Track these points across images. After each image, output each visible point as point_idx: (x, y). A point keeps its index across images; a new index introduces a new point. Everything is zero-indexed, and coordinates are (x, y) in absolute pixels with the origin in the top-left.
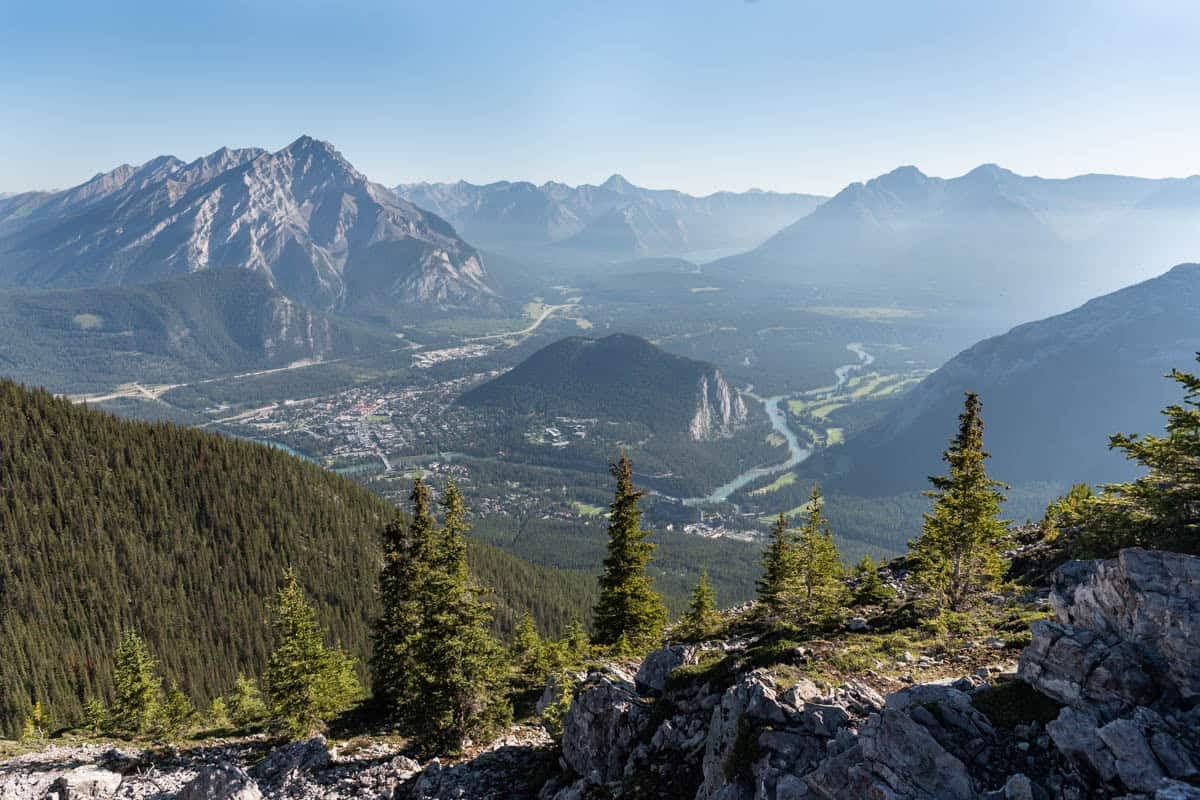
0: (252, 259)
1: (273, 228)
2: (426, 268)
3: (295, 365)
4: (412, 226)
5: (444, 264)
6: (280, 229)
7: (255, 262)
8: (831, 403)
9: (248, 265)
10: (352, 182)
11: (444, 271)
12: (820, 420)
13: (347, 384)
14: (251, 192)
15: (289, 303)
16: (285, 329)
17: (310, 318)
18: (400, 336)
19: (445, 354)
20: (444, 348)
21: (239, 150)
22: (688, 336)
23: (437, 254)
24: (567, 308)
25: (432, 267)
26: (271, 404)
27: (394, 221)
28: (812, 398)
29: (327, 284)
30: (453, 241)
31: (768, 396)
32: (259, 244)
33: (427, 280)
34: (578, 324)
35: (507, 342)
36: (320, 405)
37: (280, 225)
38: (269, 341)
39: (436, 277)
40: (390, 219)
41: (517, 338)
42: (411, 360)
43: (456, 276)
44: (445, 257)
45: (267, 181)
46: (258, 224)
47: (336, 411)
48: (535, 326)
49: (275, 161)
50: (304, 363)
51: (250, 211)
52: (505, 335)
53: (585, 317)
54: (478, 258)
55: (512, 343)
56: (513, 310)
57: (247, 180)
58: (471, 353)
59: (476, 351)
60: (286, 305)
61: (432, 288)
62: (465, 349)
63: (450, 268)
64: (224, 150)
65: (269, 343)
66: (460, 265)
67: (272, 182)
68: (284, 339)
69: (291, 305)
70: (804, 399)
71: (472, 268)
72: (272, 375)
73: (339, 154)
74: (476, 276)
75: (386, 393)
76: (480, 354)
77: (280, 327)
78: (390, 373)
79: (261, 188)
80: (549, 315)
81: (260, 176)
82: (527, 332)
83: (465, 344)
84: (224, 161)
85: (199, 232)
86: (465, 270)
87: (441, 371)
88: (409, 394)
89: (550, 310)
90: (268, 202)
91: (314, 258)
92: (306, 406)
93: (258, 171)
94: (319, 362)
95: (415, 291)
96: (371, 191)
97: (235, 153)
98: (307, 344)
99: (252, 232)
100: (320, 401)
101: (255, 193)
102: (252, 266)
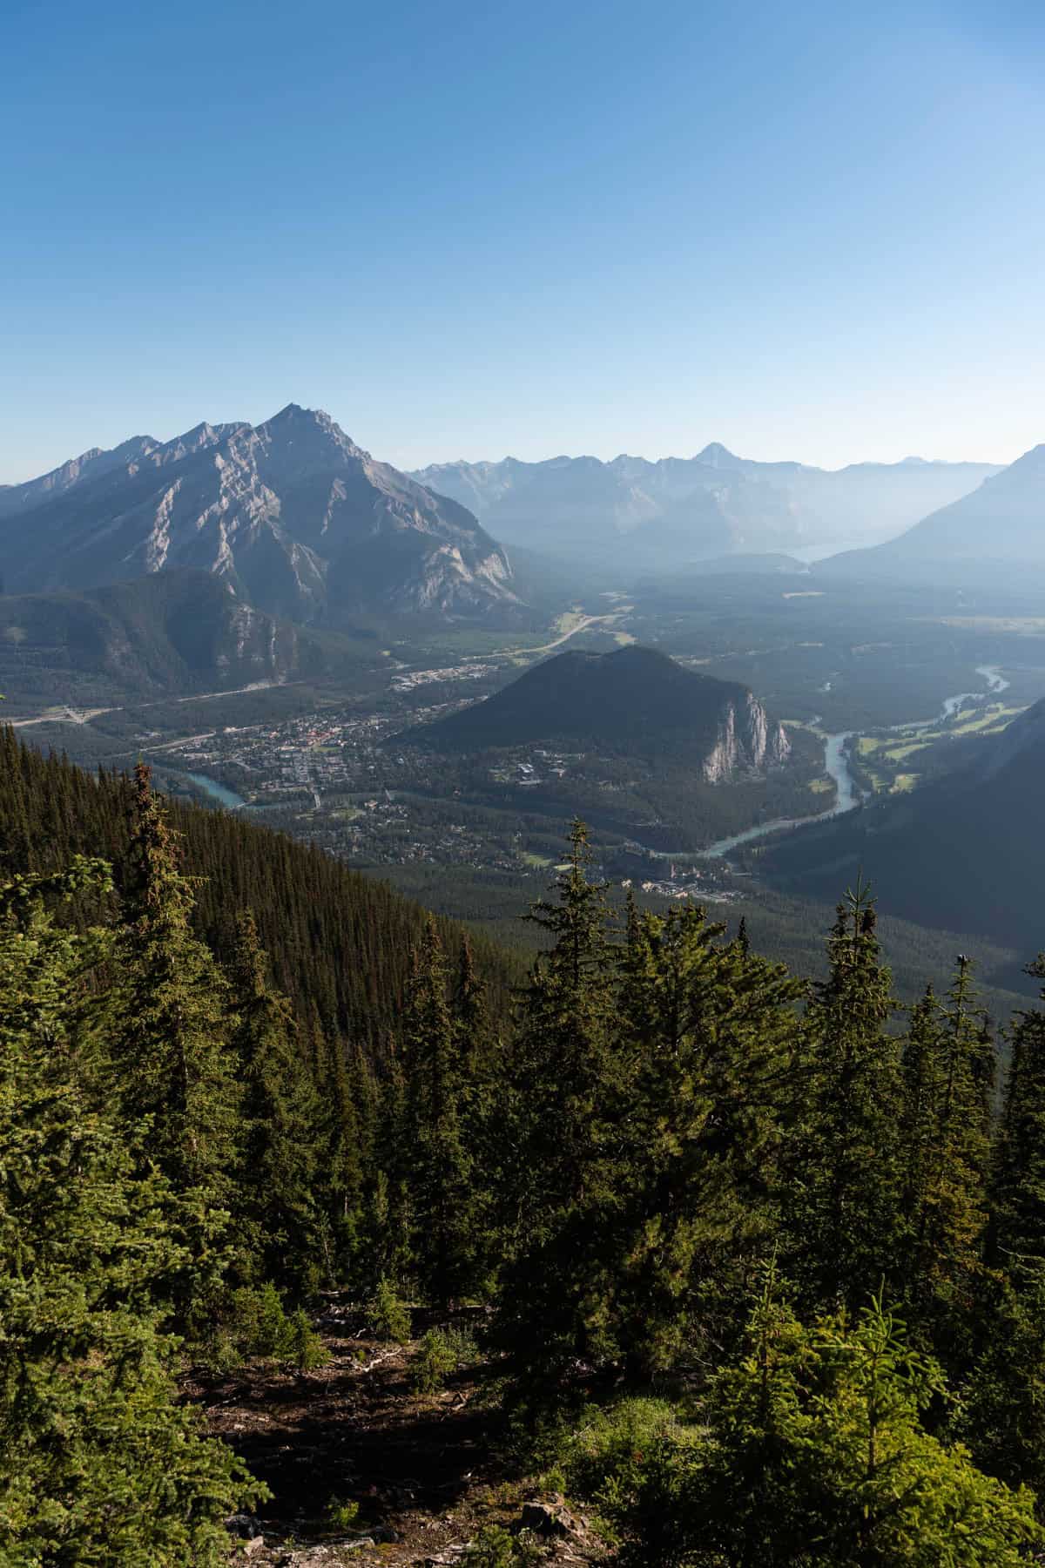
0: (220, 560)
1: (246, 521)
2: (429, 569)
3: (252, 687)
4: (417, 515)
5: (454, 564)
6: (255, 522)
7: (224, 563)
8: (920, 741)
9: (215, 566)
10: (346, 460)
11: (454, 572)
12: (893, 761)
13: (301, 711)
14: (223, 476)
15: (251, 611)
16: (242, 644)
17: (274, 631)
18: (386, 653)
19: (433, 675)
20: (435, 669)
21: (221, 426)
22: (752, 653)
23: (445, 550)
24: (609, 619)
25: (436, 567)
26: (208, 732)
27: (395, 510)
28: (896, 735)
29: (308, 590)
30: (471, 534)
31: (834, 733)
32: (229, 540)
33: (430, 584)
34: (617, 639)
35: (516, 661)
36: (263, 734)
37: (255, 517)
38: (223, 657)
39: (441, 580)
40: (389, 508)
41: (532, 656)
42: (389, 682)
43: (468, 578)
44: (456, 555)
45: (243, 463)
46: (228, 516)
47: (279, 741)
48: (565, 638)
49: (255, 438)
50: (264, 685)
51: (220, 500)
52: (517, 652)
53: (628, 631)
54: (501, 555)
55: (522, 662)
56: (540, 622)
57: (220, 461)
58: (467, 674)
59: (473, 671)
60: (245, 614)
61: (435, 594)
62: (461, 670)
63: (461, 568)
64: (203, 426)
65: (222, 659)
66: (477, 564)
67: (249, 464)
68: (240, 656)
69: (252, 614)
70: (882, 736)
71: (493, 569)
72: (222, 698)
73: (336, 426)
74: (496, 578)
75: (347, 720)
76: (476, 675)
77: (238, 640)
78: (359, 698)
79: (236, 472)
80: (584, 628)
81: (236, 457)
82: (546, 650)
83: (462, 664)
84: (203, 439)
85: (160, 529)
86: (482, 570)
87: (423, 695)
88: (373, 722)
89: (585, 623)
90: (242, 489)
91: (295, 557)
92: (247, 734)
93: (233, 450)
94: (280, 684)
95: (415, 598)
96: (368, 471)
97: (216, 429)
98: (268, 661)
99: (222, 526)
100: (265, 729)
101: (227, 478)
102: (219, 569)
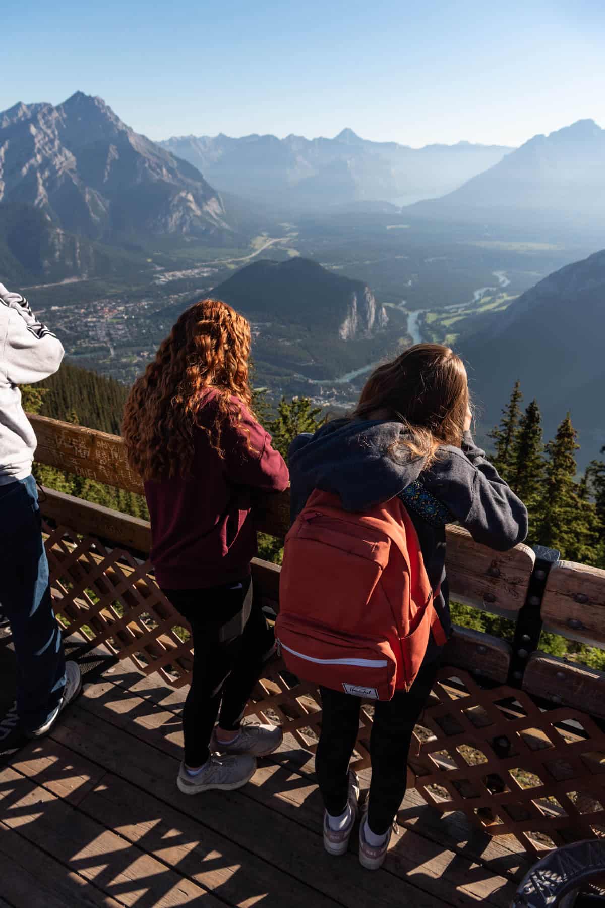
0: (39, 198)
1: (54, 171)
2: (174, 206)
3: (66, 281)
4: (165, 171)
5: (189, 204)
6: (60, 172)
7: (42, 200)
8: (460, 315)
9: (36, 202)
10: (117, 132)
11: (188, 209)
12: (444, 327)
13: (100, 296)
14: (36, 140)
15: (62, 232)
16: (58, 253)
17: (78, 245)
18: (149, 260)
19: (179, 274)
20: (180, 270)
21: (32, 105)
22: (367, 262)
23: (183, 194)
24: (284, 240)
25: (178, 206)
26: (41, 309)
27: (150, 166)
28: (447, 312)
29: (98, 219)
30: (199, 184)
31: (413, 310)
32: (44, 185)
33: (175, 216)
34: (289, 253)
35: (229, 266)
36: (76, 311)
37: (60, 169)
38: (46, 262)
39: (181, 214)
40: (147, 165)
41: (237, 263)
42: (152, 279)
43: (198, 213)
44: (190, 197)
45: (49, 132)
46: (42, 168)
47: (86, 315)
48: (257, 252)
49: (55, 114)
50: (74, 280)
51: (35, 156)
52: (230, 260)
53: (295, 248)
54: (218, 199)
55: (233, 267)
56: (243, 244)
57: (33, 130)
58: (199, 274)
59: (203, 272)
60: (59, 234)
61: (178, 223)
62: (196, 271)
63: (193, 206)
64: (19, 105)
65: (46, 263)
66: (204, 204)
67: (53, 132)
68: (58, 261)
69: (63, 234)
70: (439, 312)
71: (213, 207)
72: (47, 288)
73: (109, 108)
74: (216, 214)
75: (127, 302)
76: (205, 275)
77: (55, 251)
78: (134, 288)
79: (45, 138)
80: (269, 246)
81: (44, 127)
82: (247, 259)
83: (197, 268)
84: (20, 114)
86: (206, 208)
87: (173, 287)
88: (143, 303)
89: (271, 242)
90: (50, 149)
91: (87, 197)
92: (66, 311)
93: (42, 122)
94: (84, 279)
95: (166, 225)
96: (132, 140)
97: (29, 107)
98: (75, 264)
99: (39, 175)
100: (77, 308)
101: (39, 141)
102: (39, 203)
